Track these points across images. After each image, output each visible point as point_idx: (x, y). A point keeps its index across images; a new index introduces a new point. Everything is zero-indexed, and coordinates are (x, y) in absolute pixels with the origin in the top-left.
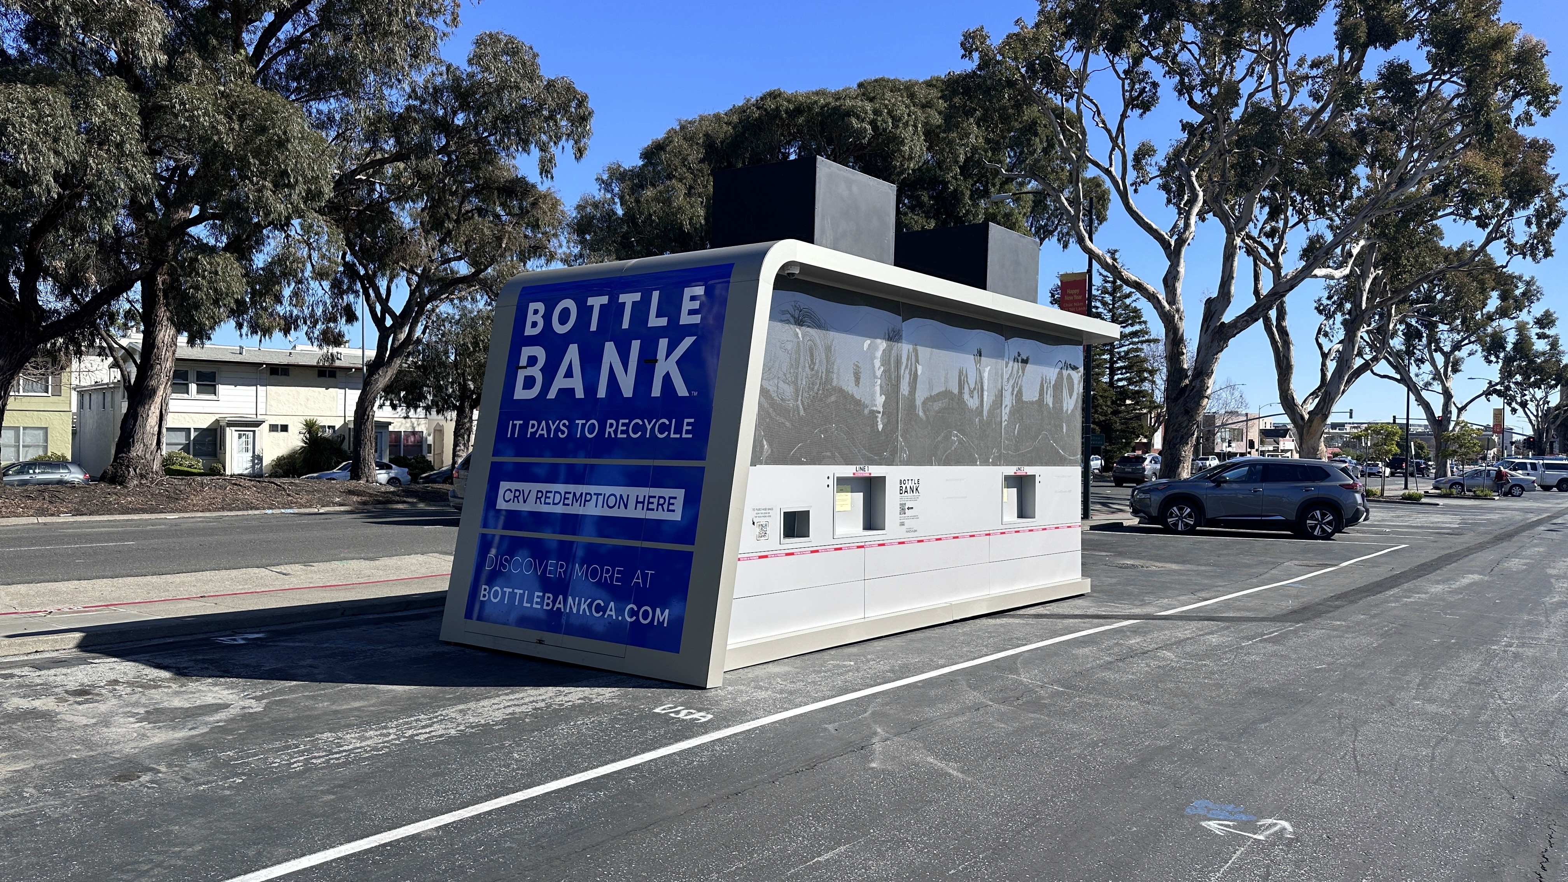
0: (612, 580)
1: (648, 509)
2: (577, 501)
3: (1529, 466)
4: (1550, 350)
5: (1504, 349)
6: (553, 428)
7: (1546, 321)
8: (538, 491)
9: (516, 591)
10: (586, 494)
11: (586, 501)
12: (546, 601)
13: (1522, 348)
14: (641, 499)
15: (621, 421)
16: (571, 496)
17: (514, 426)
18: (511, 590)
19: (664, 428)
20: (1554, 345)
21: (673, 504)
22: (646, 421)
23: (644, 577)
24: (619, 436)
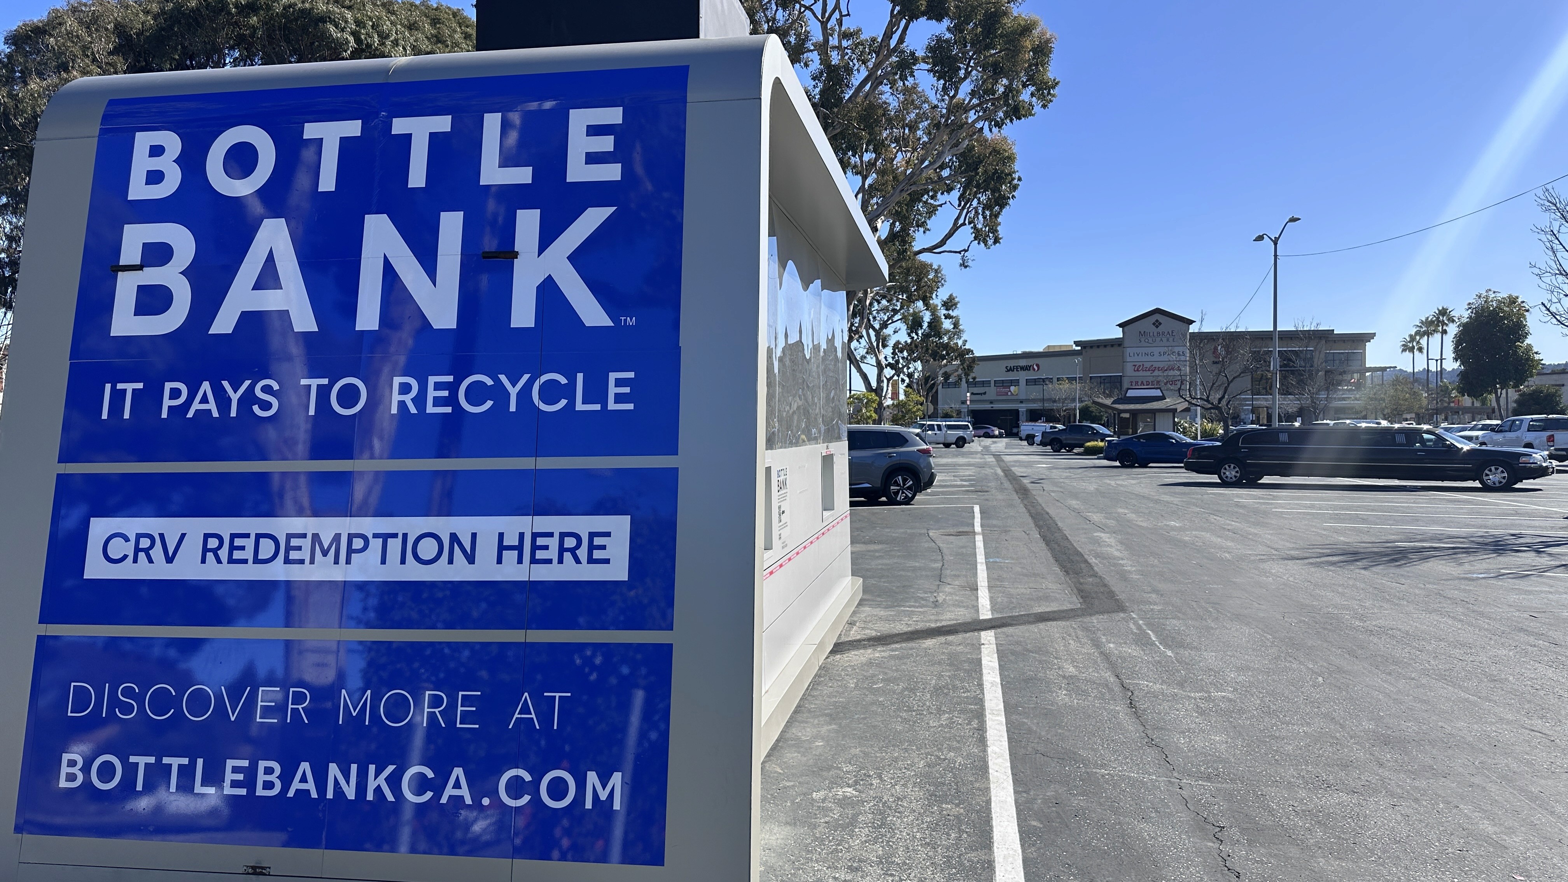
0: (451, 722)
1: (534, 561)
2: (325, 553)
3: (936, 427)
4: (954, 328)
5: (921, 327)
6: (235, 397)
7: (950, 304)
8: (207, 536)
9: (166, 760)
10: (351, 537)
11: (350, 551)
12: (261, 778)
13: (935, 326)
14: (511, 540)
15: (432, 380)
16: (307, 543)
17: (118, 397)
18: (152, 760)
19: (550, 392)
20: (956, 325)
21: (603, 547)
22: (503, 378)
23: (545, 708)
24: (430, 409)
